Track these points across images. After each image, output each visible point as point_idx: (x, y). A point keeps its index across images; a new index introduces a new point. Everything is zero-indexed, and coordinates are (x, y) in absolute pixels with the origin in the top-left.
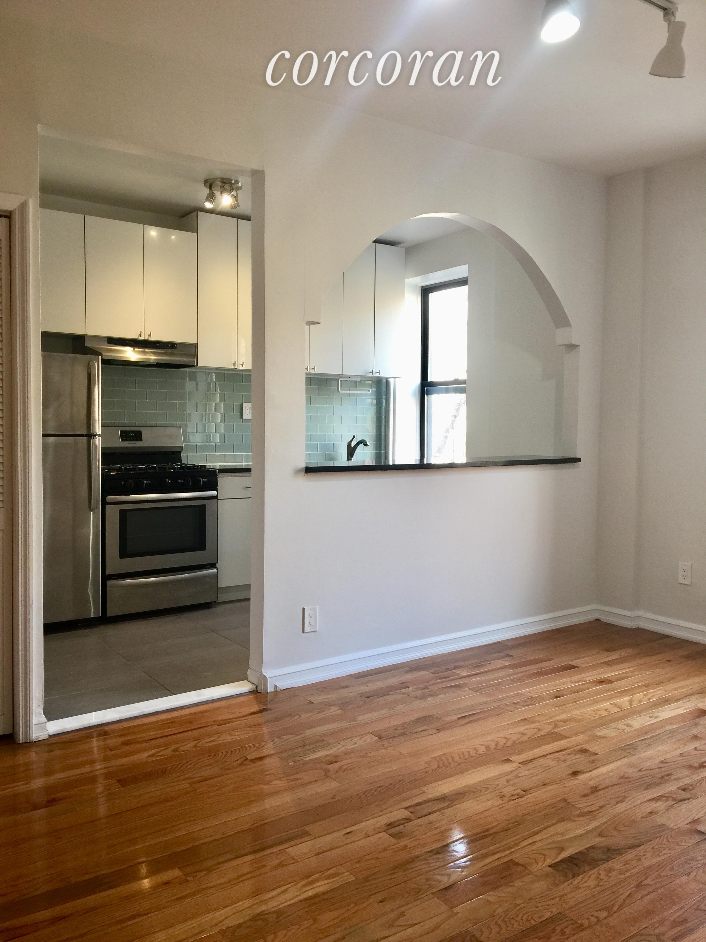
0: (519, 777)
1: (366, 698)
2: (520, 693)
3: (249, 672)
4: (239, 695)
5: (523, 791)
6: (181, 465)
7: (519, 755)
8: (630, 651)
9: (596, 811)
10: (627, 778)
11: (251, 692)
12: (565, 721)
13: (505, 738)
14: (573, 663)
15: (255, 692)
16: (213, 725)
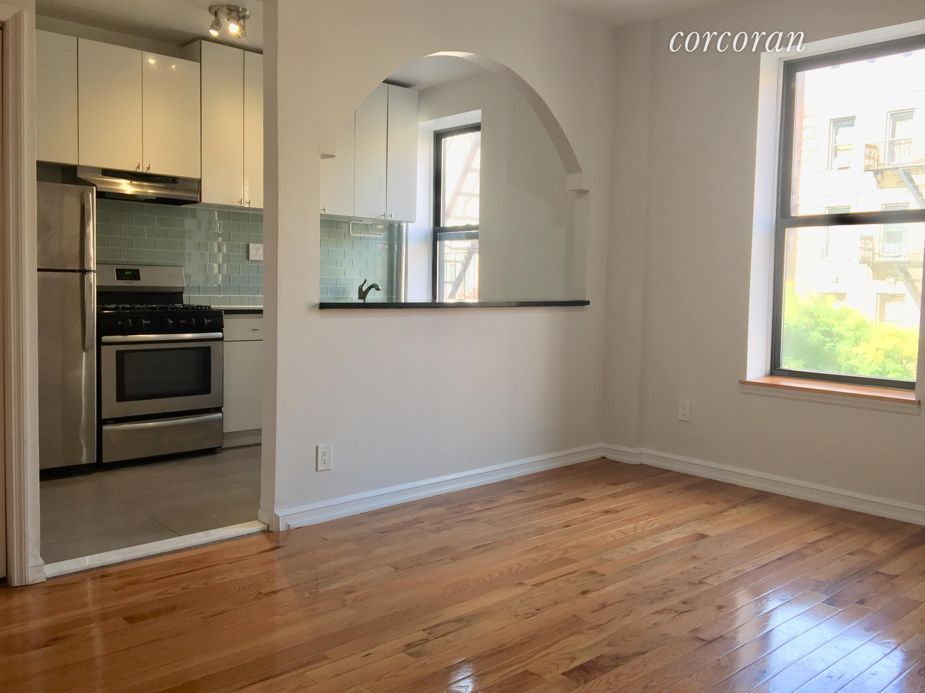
0: (532, 598)
1: (381, 533)
2: (531, 524)
3: (260, 512)
4: (250, 535)
5: (536, 610)
6: (184, 305)
7: (532, 578)
8: (633, 484)
9: (605, 624)
10: (632, 594)
11: (263, 532)
12: (575, 547)
13: (518, 564)
14: (581, 496)
15: (267, 532)
16: (224, 563)
